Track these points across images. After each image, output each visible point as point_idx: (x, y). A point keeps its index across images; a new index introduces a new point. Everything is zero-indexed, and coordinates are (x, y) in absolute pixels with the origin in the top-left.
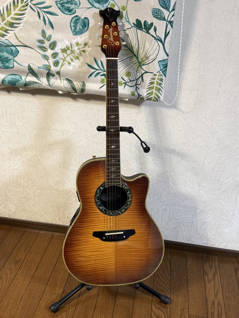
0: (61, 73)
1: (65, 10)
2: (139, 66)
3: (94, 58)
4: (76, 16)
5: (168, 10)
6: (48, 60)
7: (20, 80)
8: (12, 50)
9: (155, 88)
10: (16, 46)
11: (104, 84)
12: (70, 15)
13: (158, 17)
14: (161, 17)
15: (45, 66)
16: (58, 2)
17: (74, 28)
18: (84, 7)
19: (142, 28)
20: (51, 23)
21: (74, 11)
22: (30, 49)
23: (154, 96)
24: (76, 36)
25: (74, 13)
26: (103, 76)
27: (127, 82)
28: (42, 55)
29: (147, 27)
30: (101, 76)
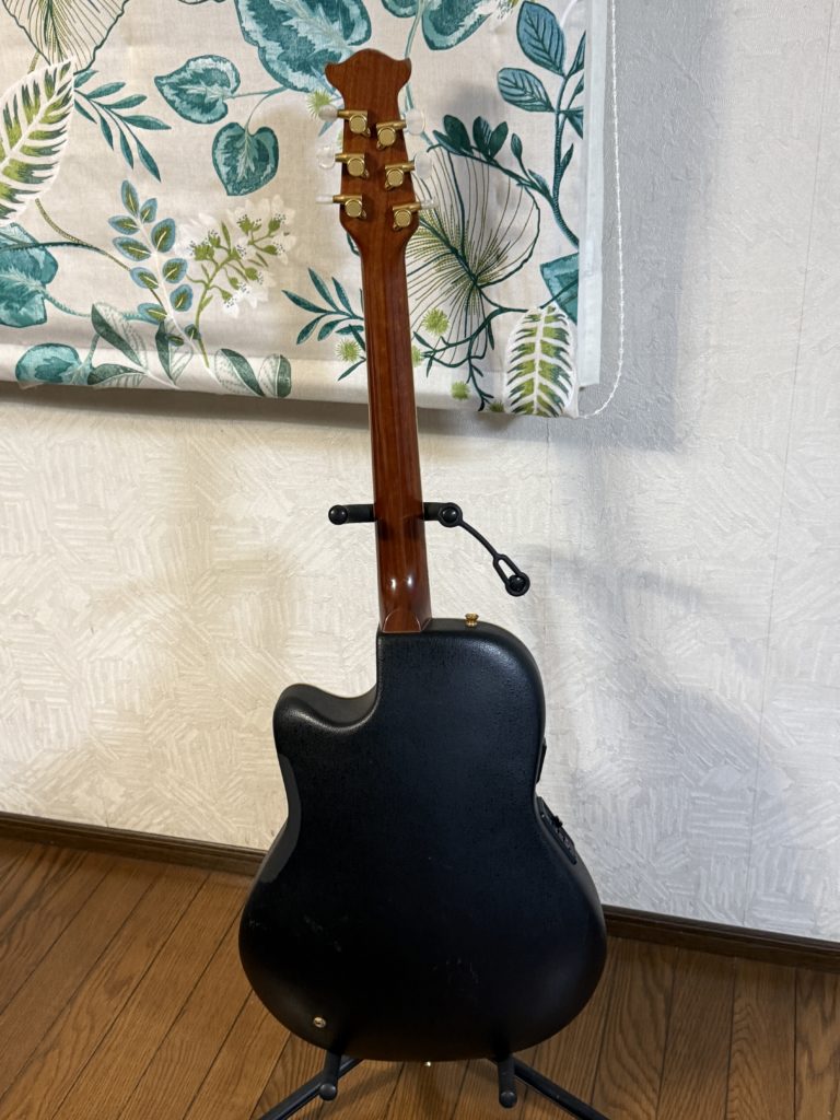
0: (201, 331)
1: (190, 106)
2: (471, 289)
3: (310, 271)
4: (231, 126)
5: (558, 69)
6: (156, 287)
7: (70, 364)
8: (36, 262)
9: (538, 368)
10: (48, 244)
11: (356, 363)
12: (210, 122)
13: (523, 98)
14: (534, 100)
15: (147, 310)
16: (164, 82)
17: (228, 169)
18: (252, 91)
19: (469, 148)
20: (147, 158)
21: (219, 108)
22: (93, 252)
23: (539, 398)
24: (239, 197)
25: (223, 116)
26: (347, 333)
27: (435, 351)
28: (132, 272)
29: (487, 141)
30: (338, 335)
